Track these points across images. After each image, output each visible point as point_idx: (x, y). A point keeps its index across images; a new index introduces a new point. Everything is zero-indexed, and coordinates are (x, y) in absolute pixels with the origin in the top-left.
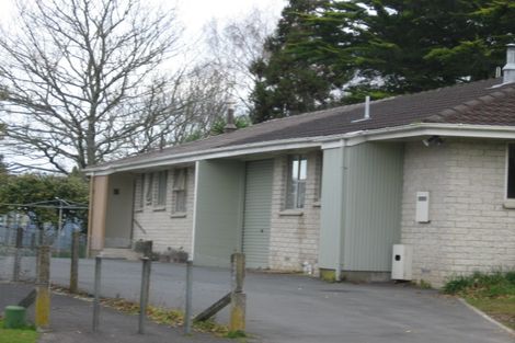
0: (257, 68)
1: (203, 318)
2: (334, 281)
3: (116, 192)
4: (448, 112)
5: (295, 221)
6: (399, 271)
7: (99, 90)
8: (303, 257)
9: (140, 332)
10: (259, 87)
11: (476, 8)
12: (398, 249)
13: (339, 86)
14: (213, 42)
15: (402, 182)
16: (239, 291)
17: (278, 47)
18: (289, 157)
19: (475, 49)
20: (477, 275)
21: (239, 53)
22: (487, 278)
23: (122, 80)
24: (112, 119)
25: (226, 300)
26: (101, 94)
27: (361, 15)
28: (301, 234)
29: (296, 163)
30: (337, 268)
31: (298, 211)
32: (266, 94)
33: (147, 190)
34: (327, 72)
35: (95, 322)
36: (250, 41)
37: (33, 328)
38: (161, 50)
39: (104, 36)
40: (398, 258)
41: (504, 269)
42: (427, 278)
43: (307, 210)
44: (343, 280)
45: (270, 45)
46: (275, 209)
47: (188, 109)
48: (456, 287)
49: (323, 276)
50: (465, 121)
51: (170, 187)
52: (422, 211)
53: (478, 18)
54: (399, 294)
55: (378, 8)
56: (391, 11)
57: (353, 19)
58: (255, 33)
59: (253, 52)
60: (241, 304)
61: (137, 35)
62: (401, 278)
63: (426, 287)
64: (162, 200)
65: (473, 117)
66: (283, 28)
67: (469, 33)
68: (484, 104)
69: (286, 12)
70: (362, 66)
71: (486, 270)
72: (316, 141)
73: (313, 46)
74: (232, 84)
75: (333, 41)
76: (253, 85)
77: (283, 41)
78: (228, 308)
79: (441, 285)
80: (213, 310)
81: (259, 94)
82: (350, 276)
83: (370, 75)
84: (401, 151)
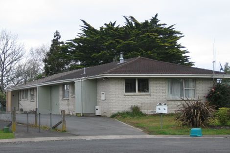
0: (45, 61)
1: (54, 128)
2: (81, 116)
3: (13, 96)
4: (109, 71)
5: (67, 101)
6: (97, 113)
7: (4, 68)
8: (69, 111)
9: (39, 132)
10: (46, 65)
11: (104, 43)
12: (97, 107)
13: (67, 65)
14: (32, 54)
15: (97, 89)
16: (64, 120)
17: (50, 55)
18: (63, 84)
19: (105, 54)
20: (118, 113)
21: (40, 57)
22: (121, 113)
23: (10, 65)
24: (8, 76)
25: (61, 122)
26: (5, 70)
27: (73, 46)
28: (68, 104)
29: (65, 86)
30: (81, 113)
31: (67, 98)
32: (48, 68)
33: (22, 95)
34: (64, 61)
35: (28, 130)
36: (42, 53)
37: (12, 132)
38: (20, 57)
39: (4, 54)
40: (97, 109)
41: (125, 111)
42: (105, 114)
43: (70, 98)
44: (83, 116)
45: (48, 54)
46: (61, 98)
47: (27, 73)
48: (114, 116)
49: (77, 115)
50: (113, 73)
51: (29, 94)
52: (103, 97)
53: (104, 46)
54: (99, 119)
55: (78, 44)
56: (81, 44)
57: (71, 47)
58: (44, 51)
59: (43, 56)
60: (65, 123)
61: (13, 53)
62: (98, 114)
63: (105, 117)
64: (27, 97)
65: (115, 72)
66: (51, 50)
67: (103, 49)
68: (117, 69)
69: (52, 45)
70: (74, 59)
71: (120, 111)
72: (73, 80)
73: (61, 54)
74: (38, 66)
75: (66, 53)
76: (44, 66)
77: (52, 53)
78: (61, 125)
79: (110, 116)
80: (57, 125)
81: (46, 68)
82: (85, 115)
83: (77, 62)
84: (96, 82)
